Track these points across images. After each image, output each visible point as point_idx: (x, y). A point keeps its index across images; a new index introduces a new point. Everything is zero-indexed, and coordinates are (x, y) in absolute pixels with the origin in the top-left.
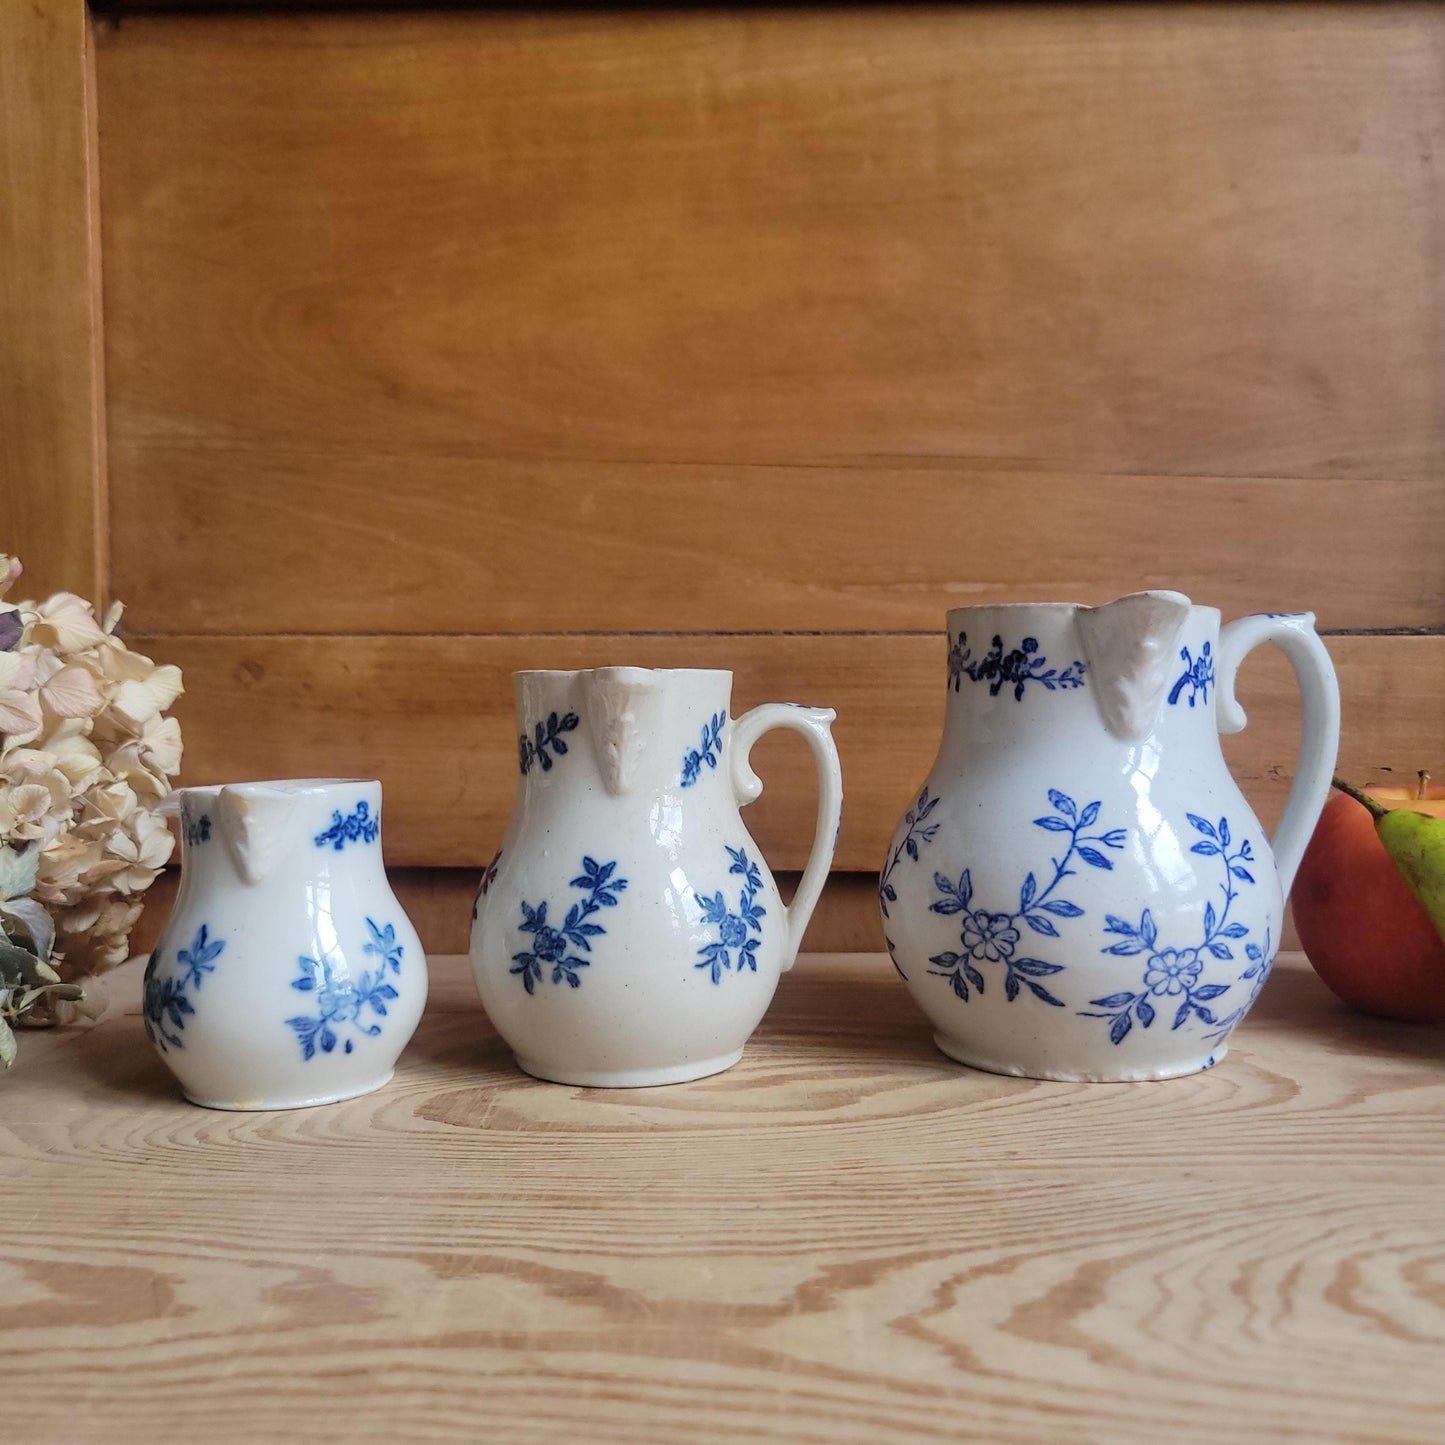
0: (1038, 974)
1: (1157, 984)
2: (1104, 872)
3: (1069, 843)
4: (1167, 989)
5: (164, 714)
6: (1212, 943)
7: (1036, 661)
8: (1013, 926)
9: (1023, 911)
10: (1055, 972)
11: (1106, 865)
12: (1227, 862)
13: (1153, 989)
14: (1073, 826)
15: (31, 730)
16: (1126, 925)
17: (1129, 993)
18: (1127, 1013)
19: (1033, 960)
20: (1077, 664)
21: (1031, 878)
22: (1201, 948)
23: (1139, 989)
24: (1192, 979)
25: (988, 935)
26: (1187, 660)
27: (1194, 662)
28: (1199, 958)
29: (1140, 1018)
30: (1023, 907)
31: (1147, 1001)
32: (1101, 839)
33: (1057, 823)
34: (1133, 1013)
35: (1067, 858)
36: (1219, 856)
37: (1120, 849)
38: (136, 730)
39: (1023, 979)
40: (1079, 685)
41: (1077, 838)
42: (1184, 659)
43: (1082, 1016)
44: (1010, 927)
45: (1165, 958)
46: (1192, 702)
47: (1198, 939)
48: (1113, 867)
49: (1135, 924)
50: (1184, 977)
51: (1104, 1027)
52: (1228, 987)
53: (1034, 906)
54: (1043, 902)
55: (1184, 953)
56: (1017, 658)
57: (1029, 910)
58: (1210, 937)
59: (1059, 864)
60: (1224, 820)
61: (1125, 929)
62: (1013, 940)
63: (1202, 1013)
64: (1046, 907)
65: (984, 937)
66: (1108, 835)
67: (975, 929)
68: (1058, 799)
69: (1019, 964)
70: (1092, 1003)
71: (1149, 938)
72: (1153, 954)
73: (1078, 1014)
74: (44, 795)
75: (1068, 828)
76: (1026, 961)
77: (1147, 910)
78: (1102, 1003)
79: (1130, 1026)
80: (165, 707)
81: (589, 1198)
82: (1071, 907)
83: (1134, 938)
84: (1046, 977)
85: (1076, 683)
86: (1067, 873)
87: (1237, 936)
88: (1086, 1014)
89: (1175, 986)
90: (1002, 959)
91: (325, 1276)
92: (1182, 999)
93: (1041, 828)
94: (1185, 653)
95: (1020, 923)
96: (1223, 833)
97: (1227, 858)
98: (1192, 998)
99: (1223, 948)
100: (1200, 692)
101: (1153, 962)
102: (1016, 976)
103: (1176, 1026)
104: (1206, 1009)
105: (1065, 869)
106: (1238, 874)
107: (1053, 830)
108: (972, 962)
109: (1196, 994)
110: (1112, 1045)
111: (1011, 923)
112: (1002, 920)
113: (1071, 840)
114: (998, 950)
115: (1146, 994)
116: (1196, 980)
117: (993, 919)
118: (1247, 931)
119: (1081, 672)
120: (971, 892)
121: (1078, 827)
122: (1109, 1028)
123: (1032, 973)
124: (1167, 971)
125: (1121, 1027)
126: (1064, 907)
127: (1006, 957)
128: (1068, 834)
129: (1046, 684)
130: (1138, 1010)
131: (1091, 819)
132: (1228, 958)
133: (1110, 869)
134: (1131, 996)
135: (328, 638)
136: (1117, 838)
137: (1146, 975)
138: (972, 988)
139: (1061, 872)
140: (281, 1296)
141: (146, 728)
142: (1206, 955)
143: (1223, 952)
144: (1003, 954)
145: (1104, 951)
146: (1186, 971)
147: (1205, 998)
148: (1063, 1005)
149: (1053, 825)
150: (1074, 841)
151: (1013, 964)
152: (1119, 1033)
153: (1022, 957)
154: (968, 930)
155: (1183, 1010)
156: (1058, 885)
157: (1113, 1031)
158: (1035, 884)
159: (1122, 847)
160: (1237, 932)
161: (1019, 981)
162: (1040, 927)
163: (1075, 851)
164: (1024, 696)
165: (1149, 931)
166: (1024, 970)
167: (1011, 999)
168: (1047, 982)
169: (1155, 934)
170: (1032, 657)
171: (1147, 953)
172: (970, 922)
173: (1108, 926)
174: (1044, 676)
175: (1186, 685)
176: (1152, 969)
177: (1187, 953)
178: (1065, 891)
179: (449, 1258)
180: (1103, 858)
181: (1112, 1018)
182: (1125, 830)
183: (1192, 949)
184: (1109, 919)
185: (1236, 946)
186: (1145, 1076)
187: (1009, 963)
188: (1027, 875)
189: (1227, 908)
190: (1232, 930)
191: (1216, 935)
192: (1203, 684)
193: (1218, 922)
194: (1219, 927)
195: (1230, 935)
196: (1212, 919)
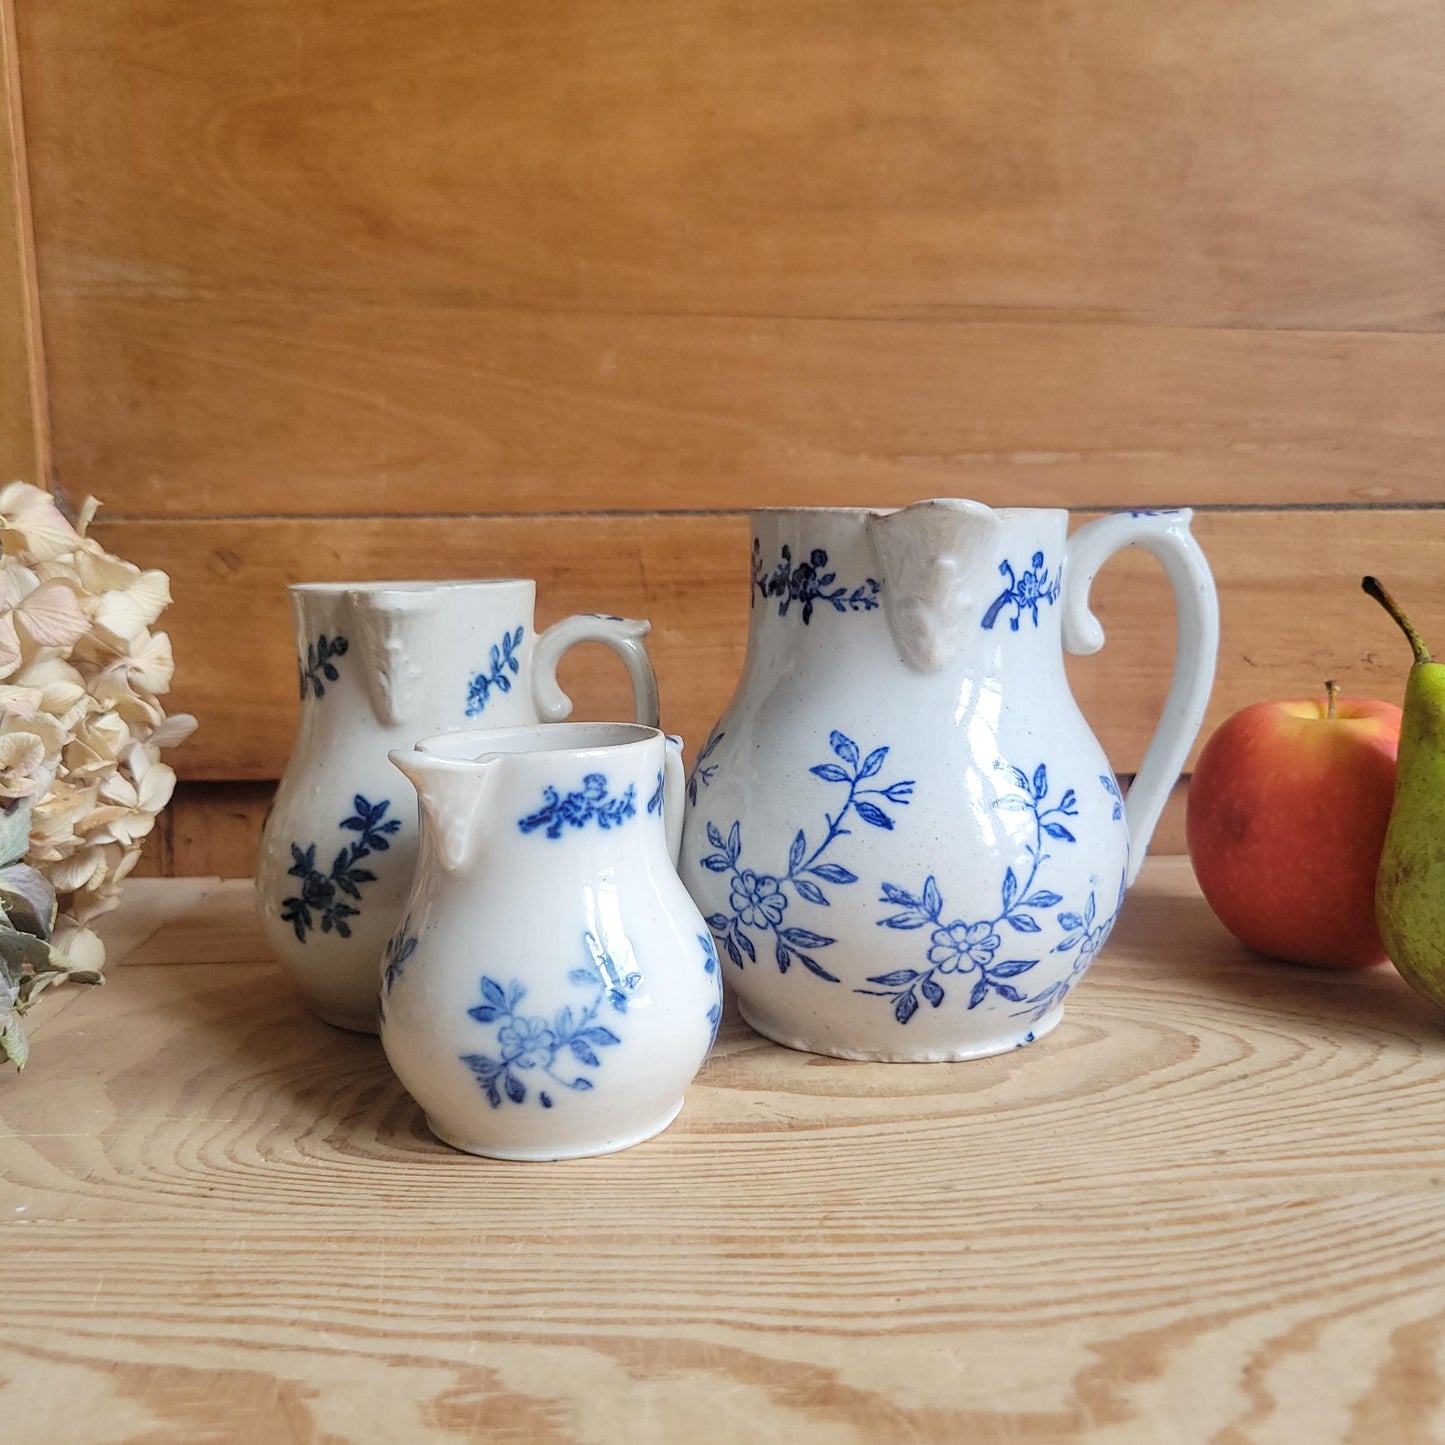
0: (809, 946)
1: (944, 962)
2: (883, 831)
3: (847, 797)
4: (957, 967)
6: (1010, 915)
7: (824, 578)
8: (781, 890)
9: (791, 875)
10: (827, 944)
11: (886, 823)
12: (1038, 818)
13: (940, 967)
14: (852, 775)
16: (904, 894)
17: (911, 971)
18: (911, 992)
19: (801, 930)
20: (871, 581)
21: (801, 836)
22: (997, 920)
23: (924, 966)
24: (987, 955)
25: (755, 899)
26: (1008, 575)
27: (1019, 577)
28: (994, 932)
29: (927, 997)
30: (791, 868)
31: (934, 979)
32: (882, 792)
33: (835, 772)
34: (918, 992)
35: (842, 814)
36: (1029, 811)
37: (904, 805)
39: (793, 951)
40: (873, 607)
41: (856, 791)
42: (1004, 574)
43: (861, 994)
44: (777, 892)
45: (953, 933)
46: (1015, 624)
47: (994, 909)
48: (895, 826)
49: (916, 893)
50: (976, 953)
51: (885, 1007)
52: (1036, 962)
53: (803, 869)
54: (813, 865)
55: (976, 926)
56: (805, 573)
57: (797, 873)
58: (1009, 908)
59: (833, 822)
60: (1043, 767)
61: (904, 899)
62: (780, 907)
63: (1003, 991)
64: (816, 871)
65: (751, 900)
66: (891, 788)
67: (742, 891)
68: (840, 742)
69: (787, 933)
70: (870, 980)
71: (934, 910)
72: (938, 928)
73: (855, 991)
75: (847, 779)
76: (794, 931)
77: (931, 878)
78: (881, 980)
79: (916, 1006)
82: (843, 872)
83: (915, 909)
84: (817, 949)
85: (870, 605)
86: (841, 832)
87: (1046, 905)
88: (864, 992)
89: (966, 963)
90: (770, 927)
92: (977, 975)
93: (818, 777)
94: (1006, 567)
95: (788, 888)
96: (1038, 783)
97: (1039, 814)
98: (989, 976)
99: (1027, 919)
100: (1027, 612)
101: (938, 937)
102: (785, 946)
103: (973, 1005)
104: (1009, 987)
105: (840, 827)
106: (1053, 833)
107: (829, 780)
108: (742, 927)
109: (994, 972)
110: (898, 1025)
111: (778, 887)
112: (769, 884)
113: (849, 793)
114: (765, 916)
115: (932, 972)
116: (993, 956)
117: (760, 881)
118: (1060, 899)
119: (875, 591)
120: (739, 848)
121: (859, 777)
122: (893, 1007)
123: (802, 945)
124: (956, 947)
125: (906, 1006)
126: (835, 872)
127: (774, 925)
128: (847, 786)
129: (835, 605)
130: (924, 989)
131: (872, 770)
132: (1034, 931)
133: (891, 828)
134: (913, 974)
136: (902, 792)
137: (930, 951)
138: (745, 955)
139: (834, 831)
142: (1004, 928)
143: (1027, 924)
144: (770, 921)
145: (879, 924)
146: (979, 947)
147: (1006, 975)
148: (838, 981)
149: (831, 775)
150: (852, 794)
151: (781, 933)
152: (906, 1012)
153: (790, 926)
154: (736, 891)
155: (980, 988)
156: (829, 845)
157: (898, 1010)
158: (805, 844)
159: (907, 803)
160: (1047, 901)
161: (790, 953)
162: (809, 894)
163: (852, 807)
164: (813, 618)
165: (933, 904)
166: (794, 941)
167: (783, 970)
168: (818, 955)
169: (941, 905)
170: (820, 572)
171: (931, 927)
172: (737, 882)
173: (885, 896)
174: (834, 595)
175: (1007, 606)
176: (937, 944)
177: (979, 926)
178: (839, 853)
180: (883, 815)
181: (894, 996)
182: (913, 782)
183: (986, 922)
184: (886, 888)
185: (1045, 917)
186: (943, 1057)
187: (777, 932)
188: (797, 832)
189: (1033, 873)
190: (1038, 898)
191: (1017, 905)
192: (1032, 602)
193: (1020, 890)
194: (1022, 896)
195: (1036, 905)
196: (1013, 887)
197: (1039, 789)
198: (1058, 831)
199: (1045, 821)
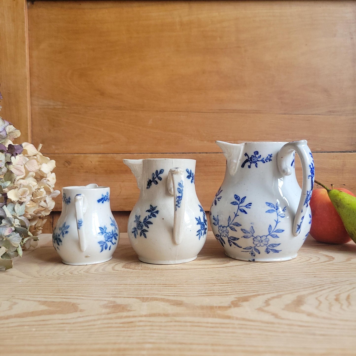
5: (52, 172)
15: (22, 175)
36: (237, 205)
38: (45, 176)
46: (249, 167)
74: (27, 190)
80: (52, 171)
81: (172, 284)
91: (114, 302)
94: (246, 155)
100: (253, 165)
135: (87, 155)
140: (106, 307)
141: (48, 175)
179: (143, 298)
189: (234, 218)
190: (235, 224)
191: (231, 224)
192: (255, 162)
193: (231, 222)
194: (232, 222)
195: (235, 225)
196: (230, 220)
197: (242, 201)
198: (243, 211)
199: (240, 208)
